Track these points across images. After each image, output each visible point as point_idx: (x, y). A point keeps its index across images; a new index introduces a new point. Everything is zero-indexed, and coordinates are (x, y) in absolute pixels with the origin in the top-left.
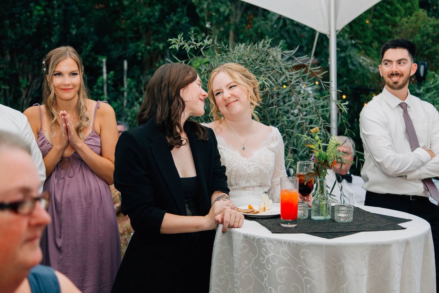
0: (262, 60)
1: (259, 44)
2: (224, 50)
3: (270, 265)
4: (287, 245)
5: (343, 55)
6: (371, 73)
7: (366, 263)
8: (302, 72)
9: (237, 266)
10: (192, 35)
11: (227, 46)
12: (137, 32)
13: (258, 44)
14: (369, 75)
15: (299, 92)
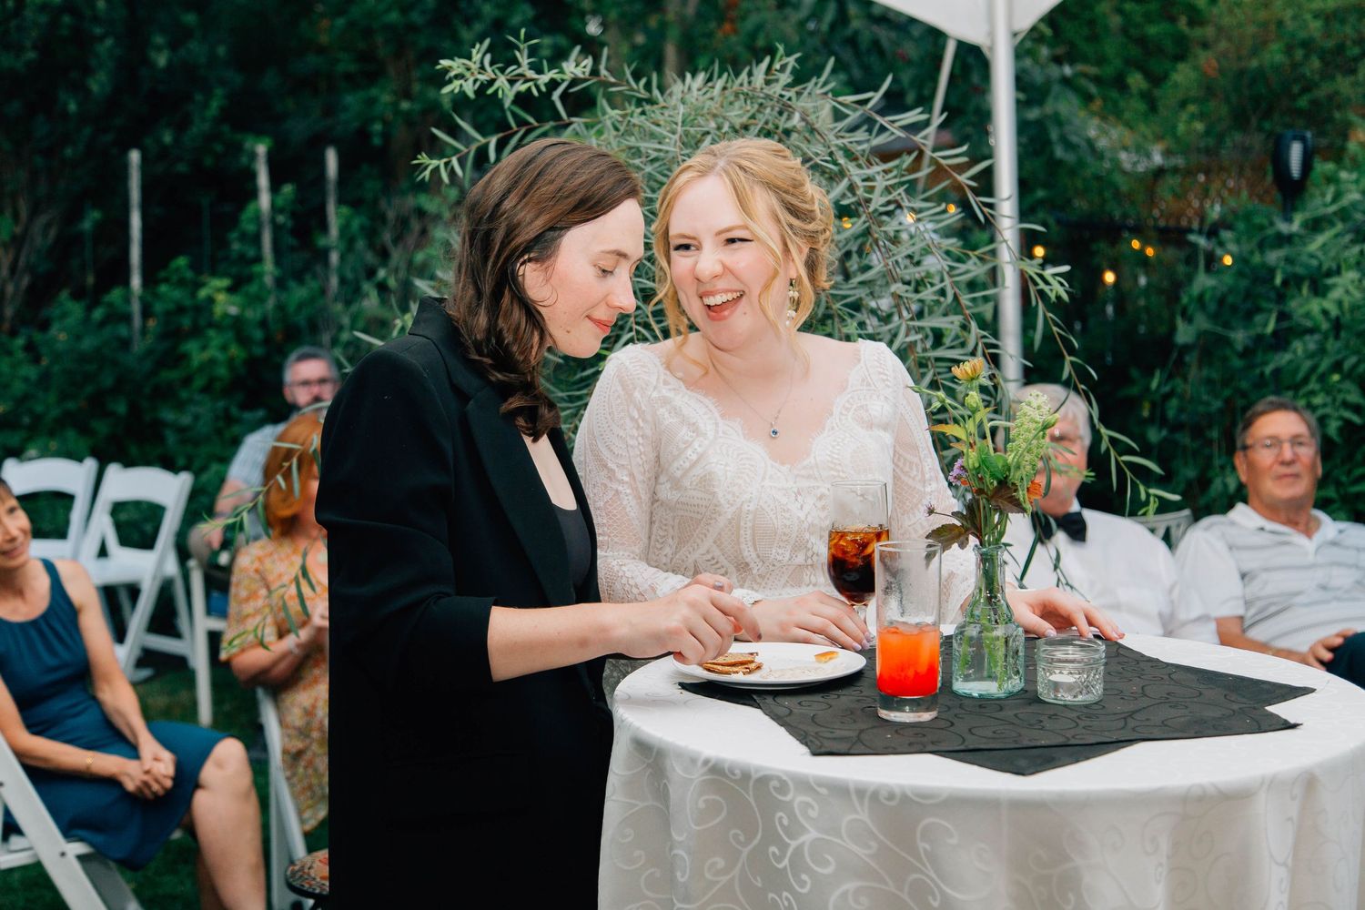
0: (766, 127)
1: (755, 71)
2: (634, 96)
3: (804, 877)
4: (866, 801)
5: (1033, 114)
6: (1124, 173)
7: (1161, 865)
8: (905, 166)
9: (687, 876)
10: (522, 46)
11: (643, 81)
12: (366, 57)
13: (750, 74)
14: (1118, 179)
15: (895, 237)
